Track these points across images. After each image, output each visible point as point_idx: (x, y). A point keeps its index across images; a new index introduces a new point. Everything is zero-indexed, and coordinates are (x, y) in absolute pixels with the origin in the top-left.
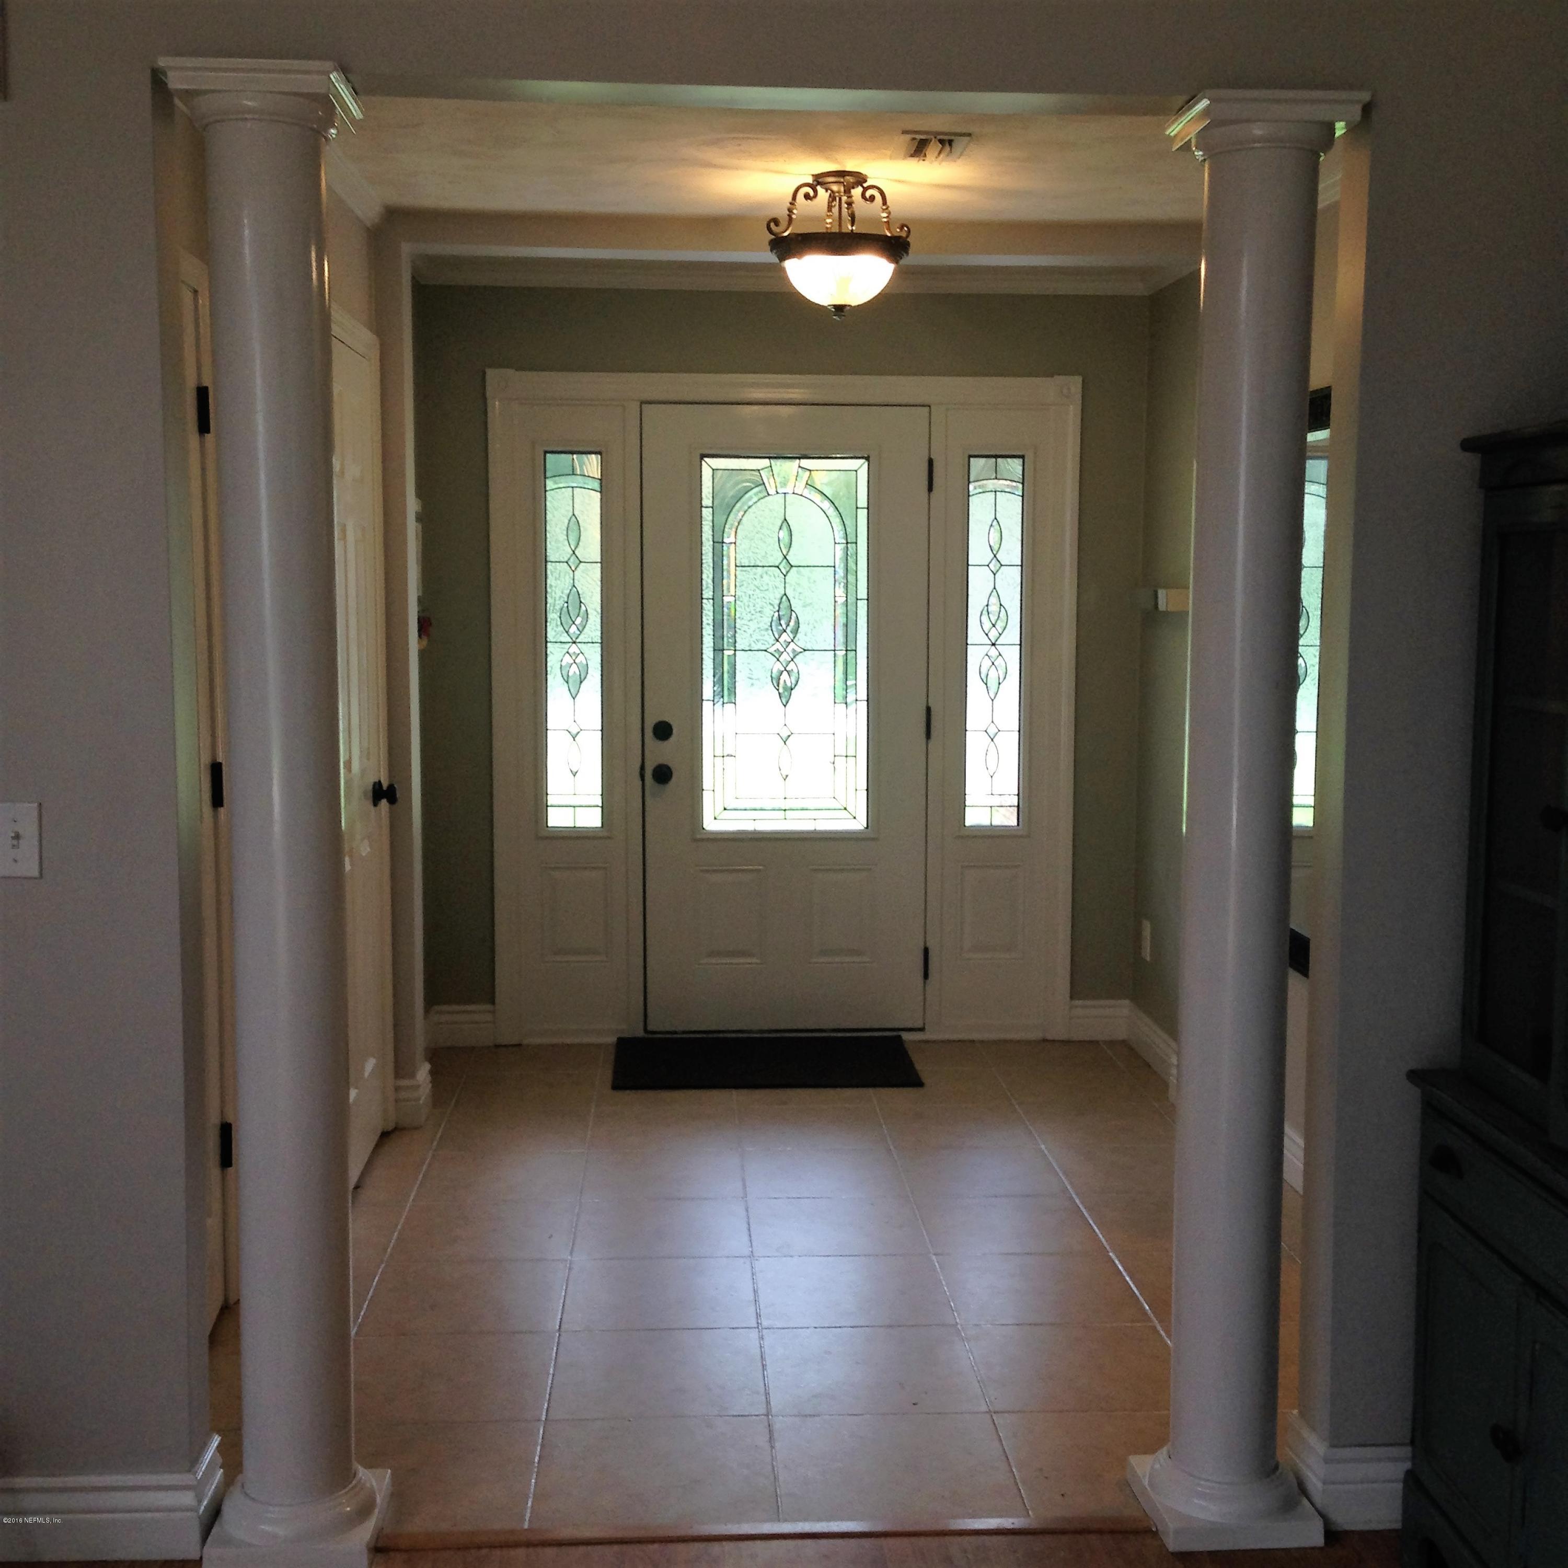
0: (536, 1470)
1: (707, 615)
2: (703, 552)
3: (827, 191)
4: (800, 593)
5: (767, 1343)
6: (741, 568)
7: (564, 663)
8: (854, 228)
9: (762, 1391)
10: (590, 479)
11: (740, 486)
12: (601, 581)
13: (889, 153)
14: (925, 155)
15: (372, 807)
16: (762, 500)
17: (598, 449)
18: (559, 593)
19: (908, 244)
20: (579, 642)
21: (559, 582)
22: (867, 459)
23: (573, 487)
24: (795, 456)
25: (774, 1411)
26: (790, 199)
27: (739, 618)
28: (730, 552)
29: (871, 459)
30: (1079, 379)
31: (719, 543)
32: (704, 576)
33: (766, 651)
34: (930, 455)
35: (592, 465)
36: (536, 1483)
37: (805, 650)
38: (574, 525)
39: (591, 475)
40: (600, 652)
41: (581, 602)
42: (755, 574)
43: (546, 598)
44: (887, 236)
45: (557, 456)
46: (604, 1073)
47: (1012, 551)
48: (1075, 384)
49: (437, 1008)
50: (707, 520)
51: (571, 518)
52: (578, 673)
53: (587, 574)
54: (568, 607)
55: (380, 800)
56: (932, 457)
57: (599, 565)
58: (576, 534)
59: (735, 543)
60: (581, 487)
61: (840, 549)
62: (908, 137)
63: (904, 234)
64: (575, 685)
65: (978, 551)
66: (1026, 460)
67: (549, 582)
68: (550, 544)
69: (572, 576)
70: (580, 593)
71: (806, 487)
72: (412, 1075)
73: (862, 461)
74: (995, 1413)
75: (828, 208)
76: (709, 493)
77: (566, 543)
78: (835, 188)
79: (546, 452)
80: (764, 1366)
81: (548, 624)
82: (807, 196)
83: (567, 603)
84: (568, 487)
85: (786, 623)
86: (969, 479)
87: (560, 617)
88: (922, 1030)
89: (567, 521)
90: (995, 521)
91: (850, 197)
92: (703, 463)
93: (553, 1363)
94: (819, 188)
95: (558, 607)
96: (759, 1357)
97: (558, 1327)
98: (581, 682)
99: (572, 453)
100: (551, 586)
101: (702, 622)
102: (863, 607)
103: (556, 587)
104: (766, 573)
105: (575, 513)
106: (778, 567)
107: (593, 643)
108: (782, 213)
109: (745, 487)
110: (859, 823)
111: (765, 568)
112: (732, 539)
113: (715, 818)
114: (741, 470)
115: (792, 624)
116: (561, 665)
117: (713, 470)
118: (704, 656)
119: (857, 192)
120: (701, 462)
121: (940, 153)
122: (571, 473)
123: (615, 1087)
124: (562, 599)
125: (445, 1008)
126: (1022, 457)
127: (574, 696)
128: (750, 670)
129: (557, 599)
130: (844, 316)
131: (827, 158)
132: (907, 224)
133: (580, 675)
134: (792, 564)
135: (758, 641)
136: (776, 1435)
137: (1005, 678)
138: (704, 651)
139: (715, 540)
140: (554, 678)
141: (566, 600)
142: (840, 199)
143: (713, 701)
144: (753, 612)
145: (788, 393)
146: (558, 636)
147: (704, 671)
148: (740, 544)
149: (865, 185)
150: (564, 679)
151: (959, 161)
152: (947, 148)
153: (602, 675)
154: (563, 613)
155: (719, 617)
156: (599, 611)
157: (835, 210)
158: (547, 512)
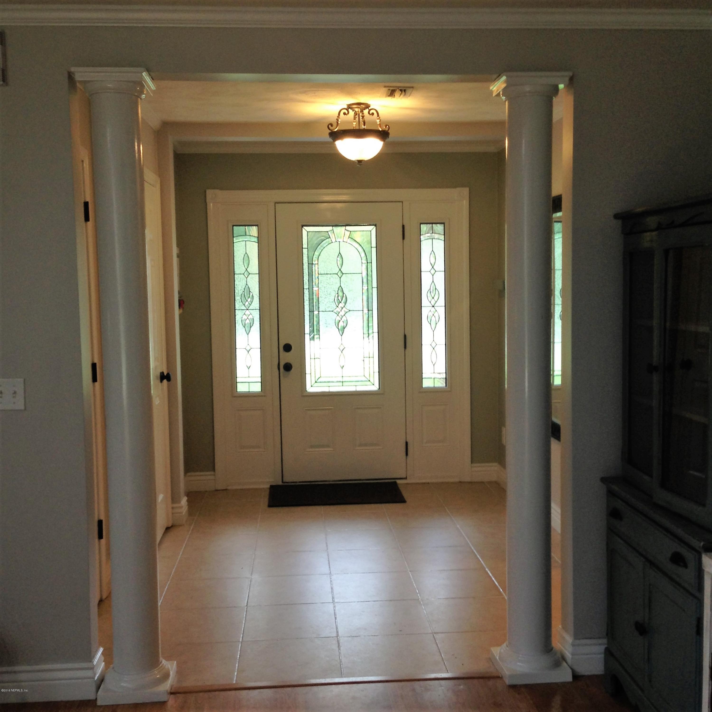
0: (238, 661)
1: (306, 296)
2: (304, 268)
3: (353, 111)
4: (347, 286)
5: (337, 608)
6: (321, 275)
7: (243, 319)
8: (365, 127)
9: (335, 627)
10: (253, 237)
11: (319, 239)
12: (259, 282)
13: (379, 95)
14: (394, 96)
15: (160, 384)
16: (329, 245)
17: (256, 224)
18: (240, 288)
19: (389, 133)
20: (250, 309)
21: (240, 283)
22: (375, 225)
23: (246, 241)
24: (343, 225)
25: (340, 634)
26: (337, 115)
27: (320, 297)
28: (315, 268)
29: (377, 226)
30: (468, 189)
31: (311, 264)
32: (304, 279)
33: (332, 311)
34: (403, 223)
35: (254, 230)
36: (238, 666)
37: (350, 311)
38: (246, 257)
39: (254, 235)
40: (259, 314)
41: (250, 292)
42: (327, 277)
43: (235, 290)
44: (379, 130)
45: (238, 227)
46: (265, 500)
47: (440, 265)
48: (465, 191)
49: (189, 474)
50: (305, 254)
51: (245, 255)
52: (249, 322)
53: (253, 279)
54: (244, 293)
55: (163, 380)
56: (404, 224)
57: (258, 275)
58: (247, 261)
59: (318, 264)
60: (249, 241)
61: (364, 266)
62: (387, 89)
63: (387, 129)
64: (248, 328)
65: (425, 266)
66: (445, 224)
67: (236, 283)
68: (236, 266)
69: (246, 280)
70: (250, 287)
71: (348, 238)
72: (179, 502)
73: (373, 226)
74: (435, 633)
75: (354, 118)
76: (306, 242)
77: (243, 265)
78: (357, 110)
79: (233, 226)
80: (336, 618)
81: (236, 302)
82: (344, 114)
83: (244, 292)
84: (243, 241)
85: (341, 299)
86: (420, 234)
87: (241, 298)
88: (406, 478)
89: (243, 256)
90: (433, 252)
91: (363, 114)
92: (303, 229)
93: (244, 619)
94: (350, 110)
95: (240, 294)
96: (333, 614)
97: (246, 605)
98: (251, 327)
99: (245, 226)
100: (237, 285)
101: (304, 299)
102: (375, 291)
103: (239, 285)
104: (332, 277)
105: (247, 252)
106: (337, 274)
107: (255, 309)
108: (334, 120)
109: (322, 239)
110: (375, 387)
111: (331, 275)
112: (316, 262)
113: (312, 386)
114: (320, 232)
115: (344, 298)
116: (242, 320)
117: (307, 232)
118: (305, 314)
119: (366, 111)
120: (302, 228)
121: (401, 95)
122: (245, 234)
123: (270, 506)
124: (242, 291)
125: (193, 474)
126: (444, 223)
127: (248, 333)
128: (326, 320)
129: (240, 290)
130: (362, 164)
131: (352, 98)
132: (388, 124)
133: (250, 323)
134: (343, 273)
135: (329, 307)
136: (341, 645)
137: (439, 321)
138: (305, 312)
139: (309, 263)
140: (239, 325)
141: (243, 291)
142: (359, 115)
143: (310, 334)
144: (326, 294)
145: (339, 197)
146: (240, 307)
147: (305, 321)
148: (320, 264)
149: (370, 108)
150: (243, 326)
151: (409, 98)
152: (403, 93)
153: (260, 324)
154: (242, 296)
155: (311, 297)
156: (258, 295)
157: (357, 119)
158: (235, 252)
